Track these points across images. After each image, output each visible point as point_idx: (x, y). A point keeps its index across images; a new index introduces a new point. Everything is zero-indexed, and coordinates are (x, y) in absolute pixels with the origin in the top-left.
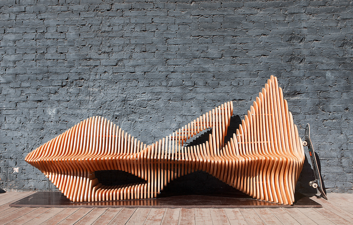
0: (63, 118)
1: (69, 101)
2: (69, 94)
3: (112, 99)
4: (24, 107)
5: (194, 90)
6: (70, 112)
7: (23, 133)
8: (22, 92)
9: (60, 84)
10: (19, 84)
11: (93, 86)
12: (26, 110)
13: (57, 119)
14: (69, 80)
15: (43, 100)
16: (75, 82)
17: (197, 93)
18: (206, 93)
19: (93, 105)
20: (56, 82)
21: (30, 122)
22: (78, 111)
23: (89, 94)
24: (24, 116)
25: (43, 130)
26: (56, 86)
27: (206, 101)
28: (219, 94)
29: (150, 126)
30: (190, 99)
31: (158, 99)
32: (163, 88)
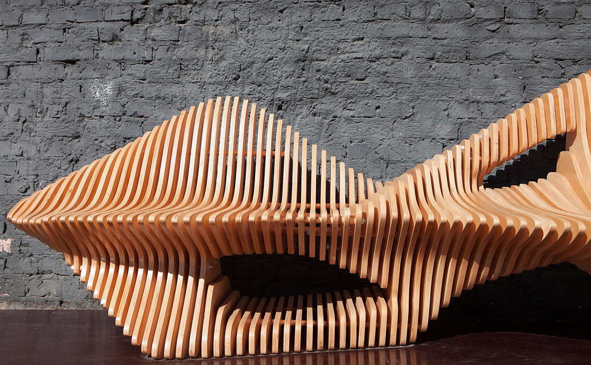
0: (132, 108)
1: (148, 62)
2: (150, 42)
3: (269, 56)
4: (30, 77)
5: (502, 31)
6: (153, 91)
7: (25, 146)
8: (24, 37)
9: (127, 16)
10: (17, 16)
11: (216, 21)
12: (34, 87)
13: (118, 110)
14: (152, 6)
15: (79, 60)
16: (166, 11)
17: (511, 40)
18: (537, 40)
19: (216, 72)
20: (116, 10)
21: (43, 117)
22: (175, 89)
23: (204, 42)
24: (29, 102)
25: (77, 140)
26: (114, 21)
27: (537, 62)
28: (575, 43)
29: (374, 130)
30: (489, 57)
31: (400, 55)
32: (415, 25)
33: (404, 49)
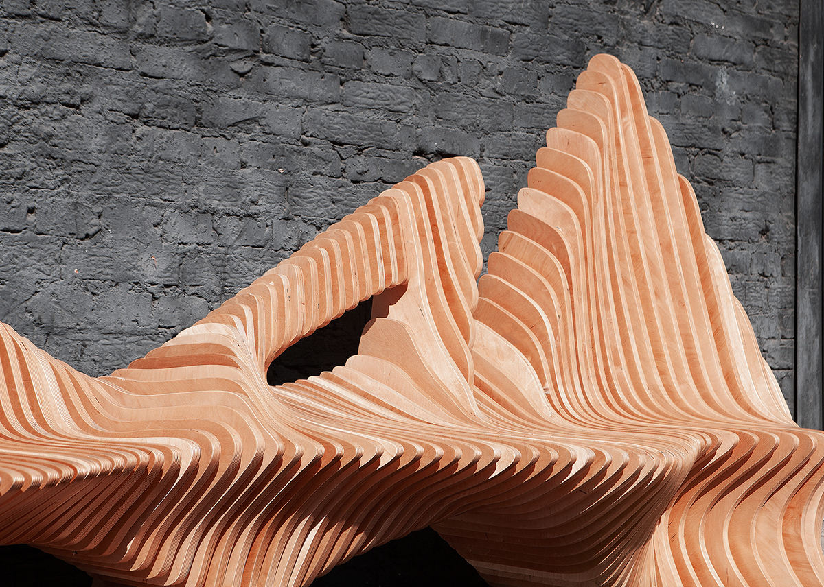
5: (255, 76)
17: (269, 95)
18: (307, 101)
27: (306, 144)
28: (361, 115)
29: (24, 260)
30: (234, 125)
31: (77, 101)
32: (108, 40)
33: (86, 89)
